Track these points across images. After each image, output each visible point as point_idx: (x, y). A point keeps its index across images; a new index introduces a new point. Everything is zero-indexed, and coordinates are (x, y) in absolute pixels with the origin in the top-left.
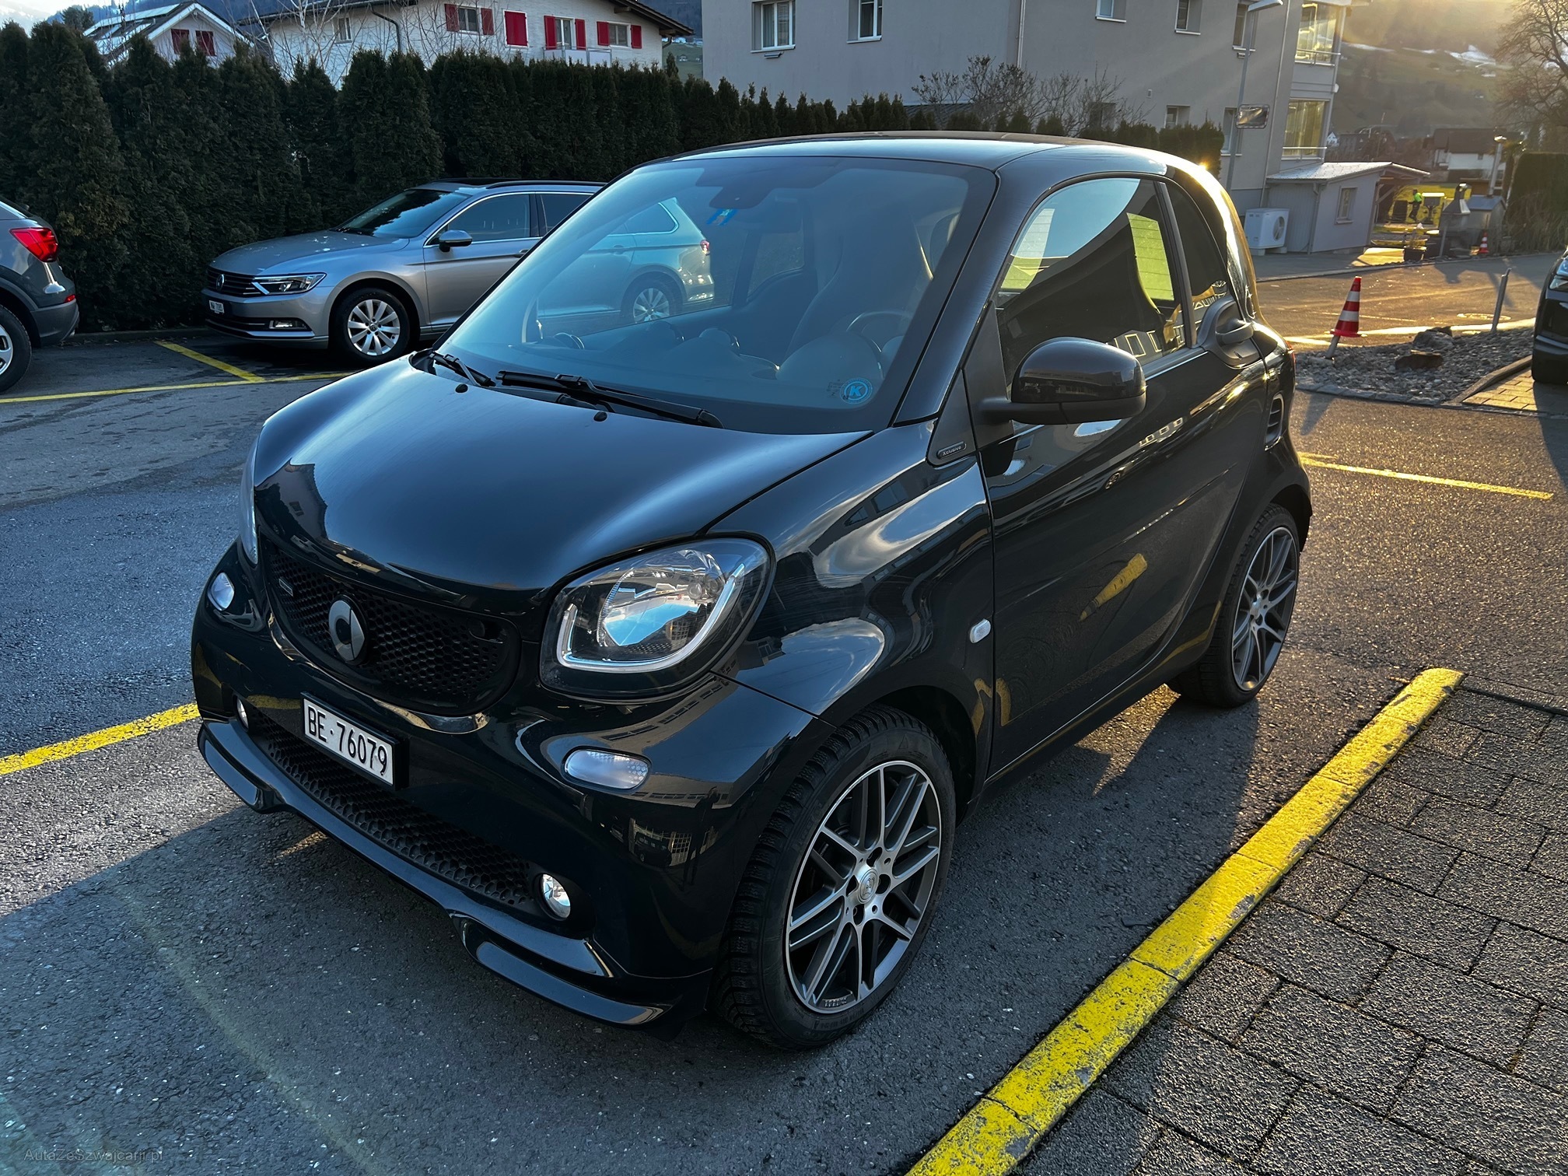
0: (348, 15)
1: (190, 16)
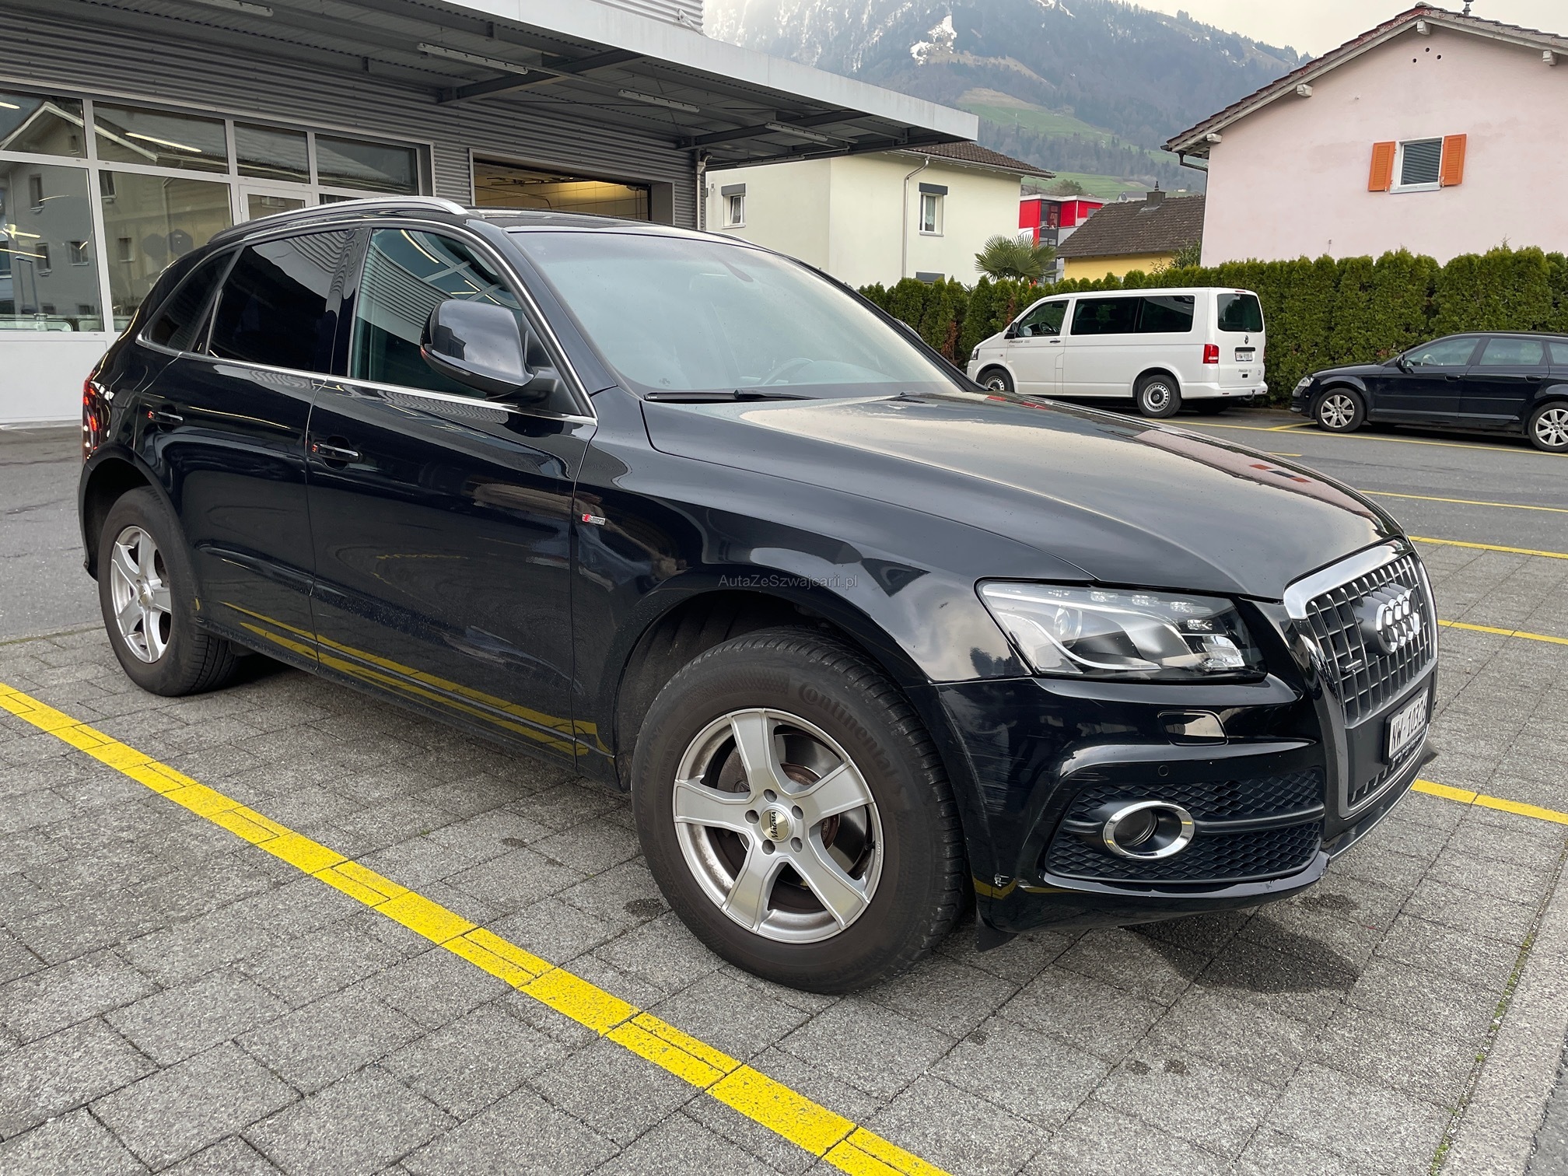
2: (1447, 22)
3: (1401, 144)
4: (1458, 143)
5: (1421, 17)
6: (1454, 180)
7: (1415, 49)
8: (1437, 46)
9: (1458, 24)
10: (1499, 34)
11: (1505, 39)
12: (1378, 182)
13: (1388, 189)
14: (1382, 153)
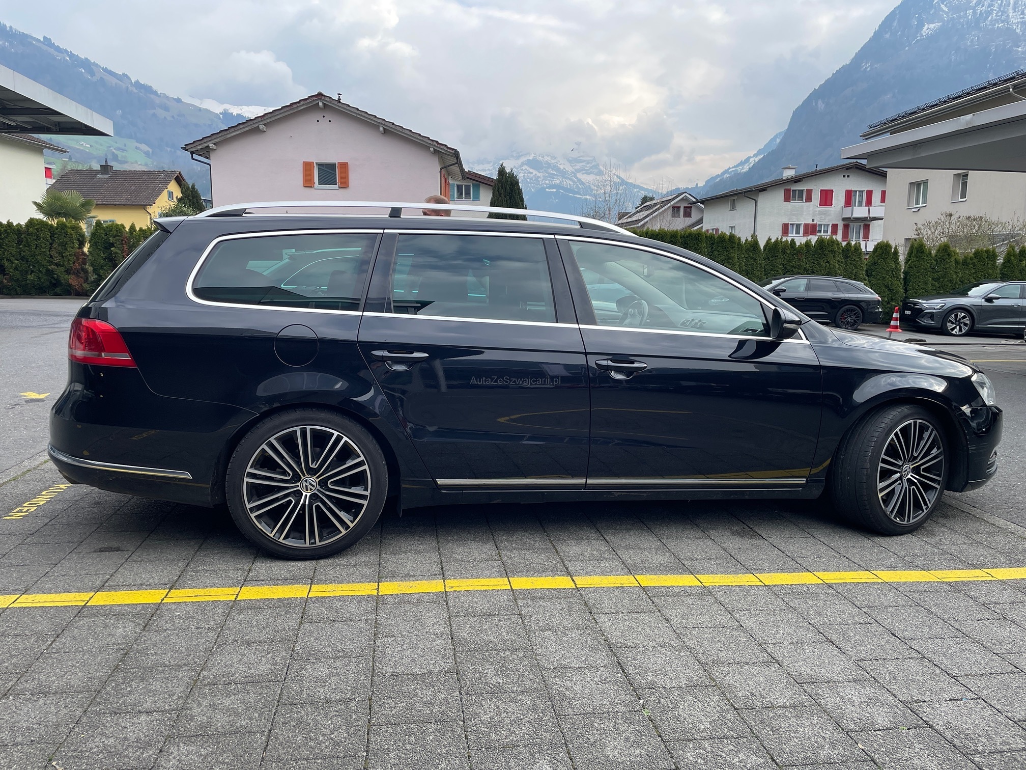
0: (735, 198)
1: (682, 199)
2: (333, 104)
3: (316, 163)
4: (344, 166)
5: (320, 99)
6: (345, 185)
7: (317, 116)
8: (328, 116)
9: (339, 106)
10: (359, 114)
11: (361, 118)
12: (308, 183)
13: (313, 187)
14: (308, 167)
